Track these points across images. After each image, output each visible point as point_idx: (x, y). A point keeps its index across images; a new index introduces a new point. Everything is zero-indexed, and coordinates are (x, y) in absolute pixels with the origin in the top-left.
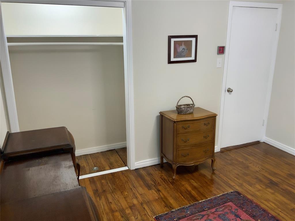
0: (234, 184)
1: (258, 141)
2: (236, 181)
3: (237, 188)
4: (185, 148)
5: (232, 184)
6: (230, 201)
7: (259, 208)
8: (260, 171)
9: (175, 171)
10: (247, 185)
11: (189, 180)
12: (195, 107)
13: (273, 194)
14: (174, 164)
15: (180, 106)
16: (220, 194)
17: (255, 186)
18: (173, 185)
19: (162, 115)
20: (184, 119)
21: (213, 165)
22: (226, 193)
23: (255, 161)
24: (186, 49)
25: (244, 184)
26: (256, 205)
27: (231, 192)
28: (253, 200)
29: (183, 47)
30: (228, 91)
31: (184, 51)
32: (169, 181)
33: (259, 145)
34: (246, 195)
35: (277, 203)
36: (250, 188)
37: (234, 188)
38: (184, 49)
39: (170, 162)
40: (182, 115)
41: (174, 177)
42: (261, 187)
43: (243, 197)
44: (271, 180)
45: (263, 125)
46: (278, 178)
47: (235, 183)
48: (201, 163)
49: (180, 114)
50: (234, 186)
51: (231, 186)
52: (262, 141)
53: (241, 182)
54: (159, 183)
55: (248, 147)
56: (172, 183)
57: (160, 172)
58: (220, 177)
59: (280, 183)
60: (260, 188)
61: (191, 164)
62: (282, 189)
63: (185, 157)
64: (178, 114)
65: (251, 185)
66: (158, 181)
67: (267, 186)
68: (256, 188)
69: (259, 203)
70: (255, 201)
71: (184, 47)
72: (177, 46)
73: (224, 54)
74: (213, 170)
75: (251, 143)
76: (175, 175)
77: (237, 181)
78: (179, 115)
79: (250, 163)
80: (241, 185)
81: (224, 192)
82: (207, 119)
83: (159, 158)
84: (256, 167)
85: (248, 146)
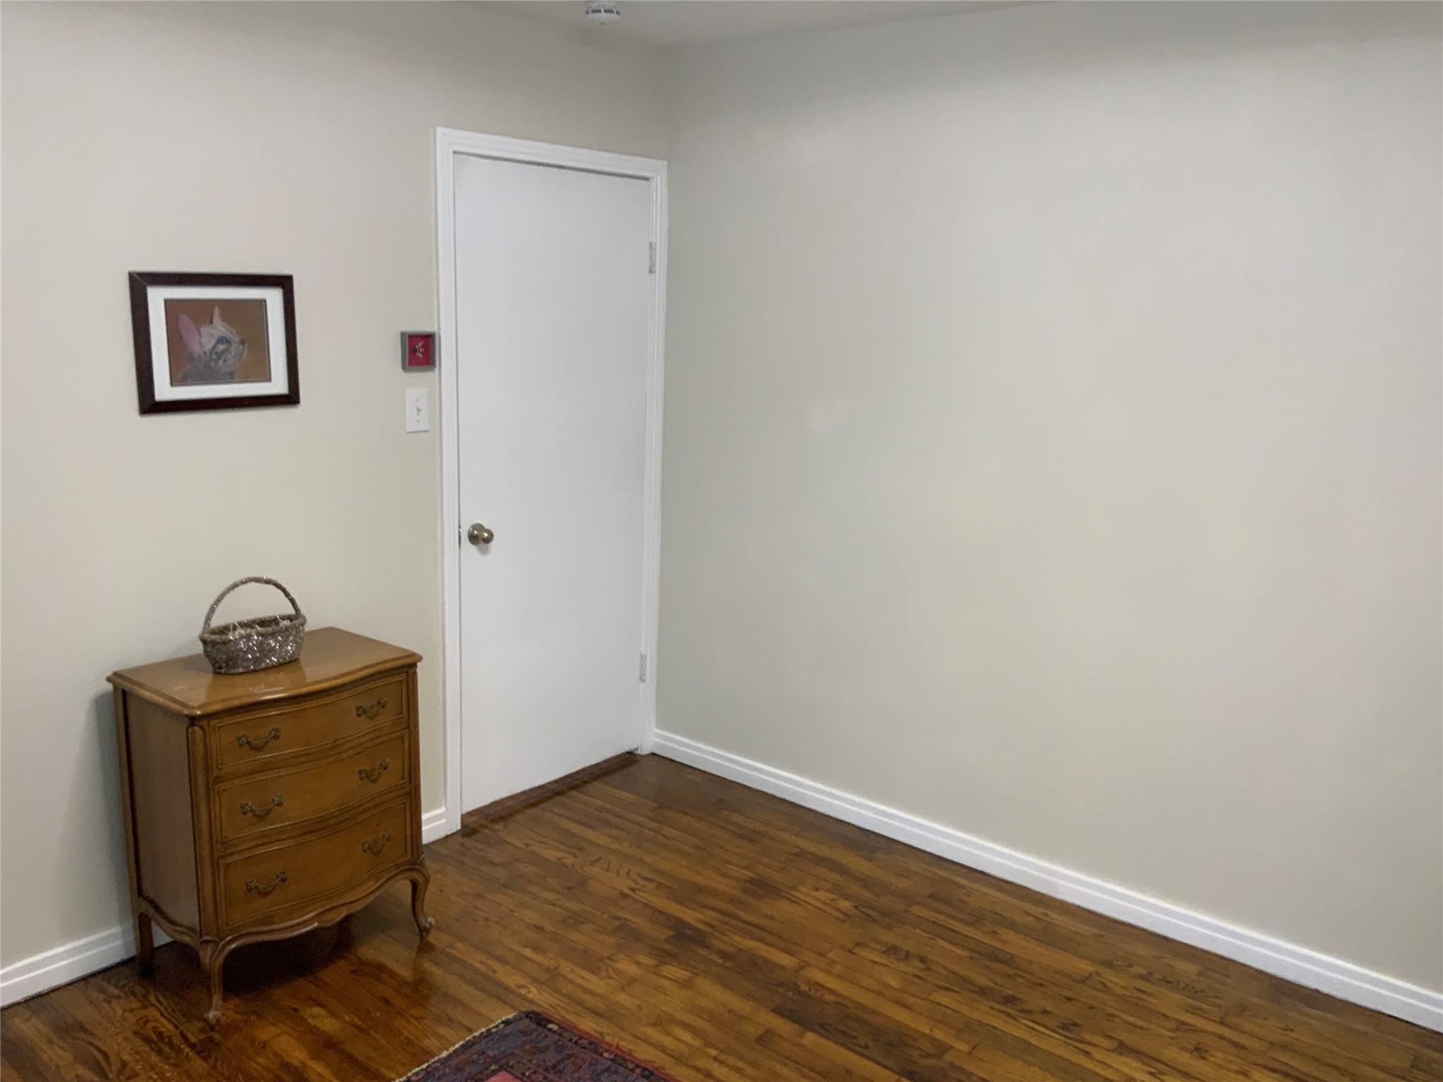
0: (520, 980)
1: (627, 753)
2: (530, 959)
3: (534, 993)
4: (262, 850)
5: (512, 979)
6: (501, 1068)
7: (626, 1067)
8: (633, 890)
9: (216, 980)
10: (578, 970)
11: (296, 1010)
12: (308, 628)
13: (685, 984)
14: (208, 942)
15: (224, 630)
16: (454, 1045)
17: (612, 968)
18: (206, 1059)
19: (124, 693)
20: (244, 701)
21: (418, 904)
22: (483, 1030)
23: (614, 846)
24: (237, 339)
25: (566, 968)
26: (616, 1055)
27: (506, 1023)
28: (601, 1034)
29: (219, 328)
30: (474, 539)
31: (223, 352)
32: (186, 1039)
33: (632, 769)
34: (571, 1018)
35: (700, 1023)
36: (593, 982)
37: (520, 996)
38: (228, 341)
39: (186, 939)
40: (237, 679)
41: (212, 1015)
42: (638, 963)
43: (560, 1034)
44: (679, 920)
45: (642, 680)
46: (705, 906)
47: (525, 973)
48: (358, 907)
49: (225, 674)
50: (520, 987)
51: (508, 989)
52: (644, 751)
53: (548, 961)
54: (124, 1065)
55: (589, 787)
56: (205, 1049)
57: (134, 1004)
58: (453, 959)
59: (713, 927)
60: (633, 970)
61: (305, 922)
62: (722, 953)
63: (264, 894)
64: (215, 673)
65: (592, 963)
66: (118, 1054)
67: (664, 956)
68: (618, 971)
69: (627, 1044)
70: (608, 1039)
71: (221, 328)
72: (185, 322)
73: (437, 370)
74: (423, 931)
75: (597, 765)
76: (217, 999)
77: (535, 962)
78: (219, 676)
79: (592, 863)
80: (551, 979)
81: (470, 1031)
82: (369, 686)
83: (130, 924)
84: (618, 874)
85: (586, 782)
